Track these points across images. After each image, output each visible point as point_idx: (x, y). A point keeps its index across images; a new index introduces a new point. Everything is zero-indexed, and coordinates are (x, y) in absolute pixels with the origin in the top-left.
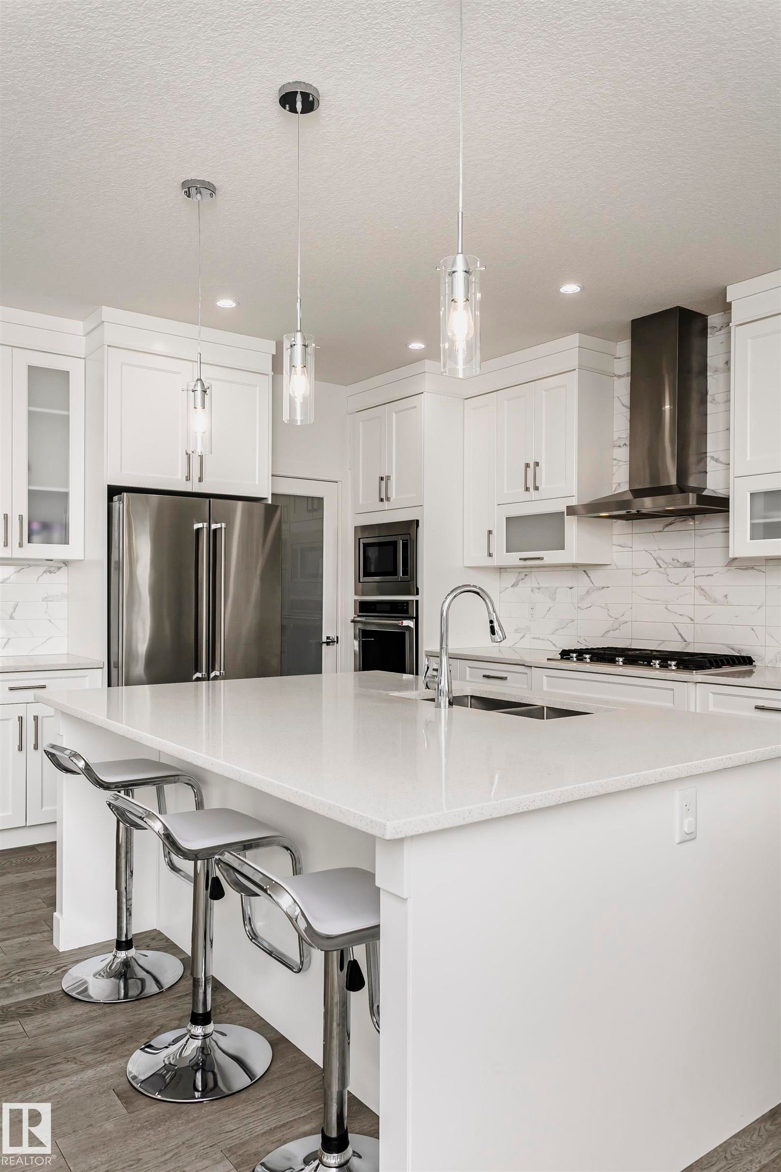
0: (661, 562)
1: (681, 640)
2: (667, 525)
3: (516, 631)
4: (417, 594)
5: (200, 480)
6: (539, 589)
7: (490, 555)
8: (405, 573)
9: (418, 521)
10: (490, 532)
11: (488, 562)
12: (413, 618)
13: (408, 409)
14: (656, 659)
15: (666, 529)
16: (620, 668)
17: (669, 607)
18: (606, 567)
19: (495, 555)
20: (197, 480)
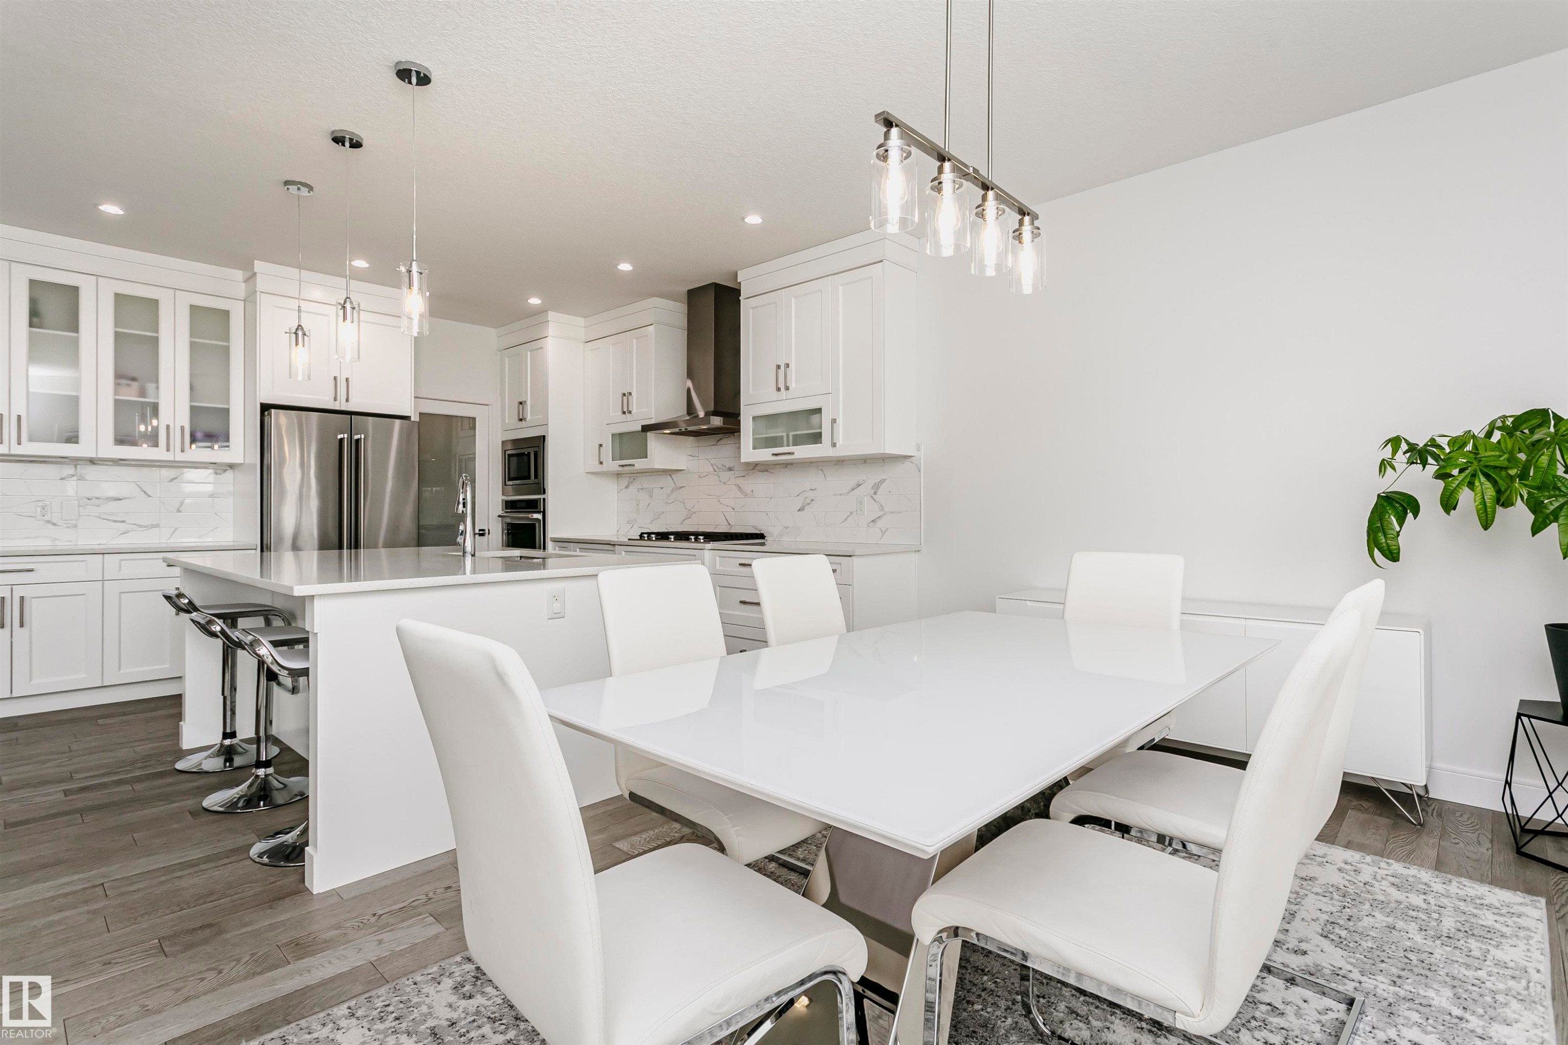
0: (715, 467)
1: (727, 524)
2: (719, 440)
3: (628, 522)
4: (544, 493)
5: (347, 400)
6: (642, 489)
7: (601, 463)
8: (536, 477)
9: (544, 437)
10: (601, 445)
11: (599, 468)
12: (541, 512)
13: (536, 349)
14: (701, 535)
15: (718, 444)
16: (672, 543)
17: (721, 500)
18: (681, 472)
19: (604, 463)
20: (345, 400)
